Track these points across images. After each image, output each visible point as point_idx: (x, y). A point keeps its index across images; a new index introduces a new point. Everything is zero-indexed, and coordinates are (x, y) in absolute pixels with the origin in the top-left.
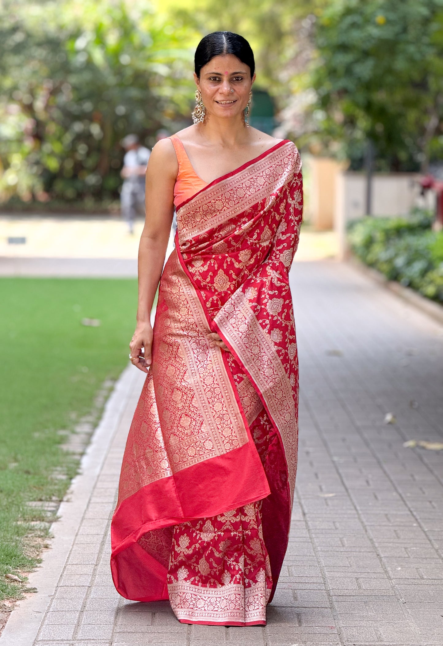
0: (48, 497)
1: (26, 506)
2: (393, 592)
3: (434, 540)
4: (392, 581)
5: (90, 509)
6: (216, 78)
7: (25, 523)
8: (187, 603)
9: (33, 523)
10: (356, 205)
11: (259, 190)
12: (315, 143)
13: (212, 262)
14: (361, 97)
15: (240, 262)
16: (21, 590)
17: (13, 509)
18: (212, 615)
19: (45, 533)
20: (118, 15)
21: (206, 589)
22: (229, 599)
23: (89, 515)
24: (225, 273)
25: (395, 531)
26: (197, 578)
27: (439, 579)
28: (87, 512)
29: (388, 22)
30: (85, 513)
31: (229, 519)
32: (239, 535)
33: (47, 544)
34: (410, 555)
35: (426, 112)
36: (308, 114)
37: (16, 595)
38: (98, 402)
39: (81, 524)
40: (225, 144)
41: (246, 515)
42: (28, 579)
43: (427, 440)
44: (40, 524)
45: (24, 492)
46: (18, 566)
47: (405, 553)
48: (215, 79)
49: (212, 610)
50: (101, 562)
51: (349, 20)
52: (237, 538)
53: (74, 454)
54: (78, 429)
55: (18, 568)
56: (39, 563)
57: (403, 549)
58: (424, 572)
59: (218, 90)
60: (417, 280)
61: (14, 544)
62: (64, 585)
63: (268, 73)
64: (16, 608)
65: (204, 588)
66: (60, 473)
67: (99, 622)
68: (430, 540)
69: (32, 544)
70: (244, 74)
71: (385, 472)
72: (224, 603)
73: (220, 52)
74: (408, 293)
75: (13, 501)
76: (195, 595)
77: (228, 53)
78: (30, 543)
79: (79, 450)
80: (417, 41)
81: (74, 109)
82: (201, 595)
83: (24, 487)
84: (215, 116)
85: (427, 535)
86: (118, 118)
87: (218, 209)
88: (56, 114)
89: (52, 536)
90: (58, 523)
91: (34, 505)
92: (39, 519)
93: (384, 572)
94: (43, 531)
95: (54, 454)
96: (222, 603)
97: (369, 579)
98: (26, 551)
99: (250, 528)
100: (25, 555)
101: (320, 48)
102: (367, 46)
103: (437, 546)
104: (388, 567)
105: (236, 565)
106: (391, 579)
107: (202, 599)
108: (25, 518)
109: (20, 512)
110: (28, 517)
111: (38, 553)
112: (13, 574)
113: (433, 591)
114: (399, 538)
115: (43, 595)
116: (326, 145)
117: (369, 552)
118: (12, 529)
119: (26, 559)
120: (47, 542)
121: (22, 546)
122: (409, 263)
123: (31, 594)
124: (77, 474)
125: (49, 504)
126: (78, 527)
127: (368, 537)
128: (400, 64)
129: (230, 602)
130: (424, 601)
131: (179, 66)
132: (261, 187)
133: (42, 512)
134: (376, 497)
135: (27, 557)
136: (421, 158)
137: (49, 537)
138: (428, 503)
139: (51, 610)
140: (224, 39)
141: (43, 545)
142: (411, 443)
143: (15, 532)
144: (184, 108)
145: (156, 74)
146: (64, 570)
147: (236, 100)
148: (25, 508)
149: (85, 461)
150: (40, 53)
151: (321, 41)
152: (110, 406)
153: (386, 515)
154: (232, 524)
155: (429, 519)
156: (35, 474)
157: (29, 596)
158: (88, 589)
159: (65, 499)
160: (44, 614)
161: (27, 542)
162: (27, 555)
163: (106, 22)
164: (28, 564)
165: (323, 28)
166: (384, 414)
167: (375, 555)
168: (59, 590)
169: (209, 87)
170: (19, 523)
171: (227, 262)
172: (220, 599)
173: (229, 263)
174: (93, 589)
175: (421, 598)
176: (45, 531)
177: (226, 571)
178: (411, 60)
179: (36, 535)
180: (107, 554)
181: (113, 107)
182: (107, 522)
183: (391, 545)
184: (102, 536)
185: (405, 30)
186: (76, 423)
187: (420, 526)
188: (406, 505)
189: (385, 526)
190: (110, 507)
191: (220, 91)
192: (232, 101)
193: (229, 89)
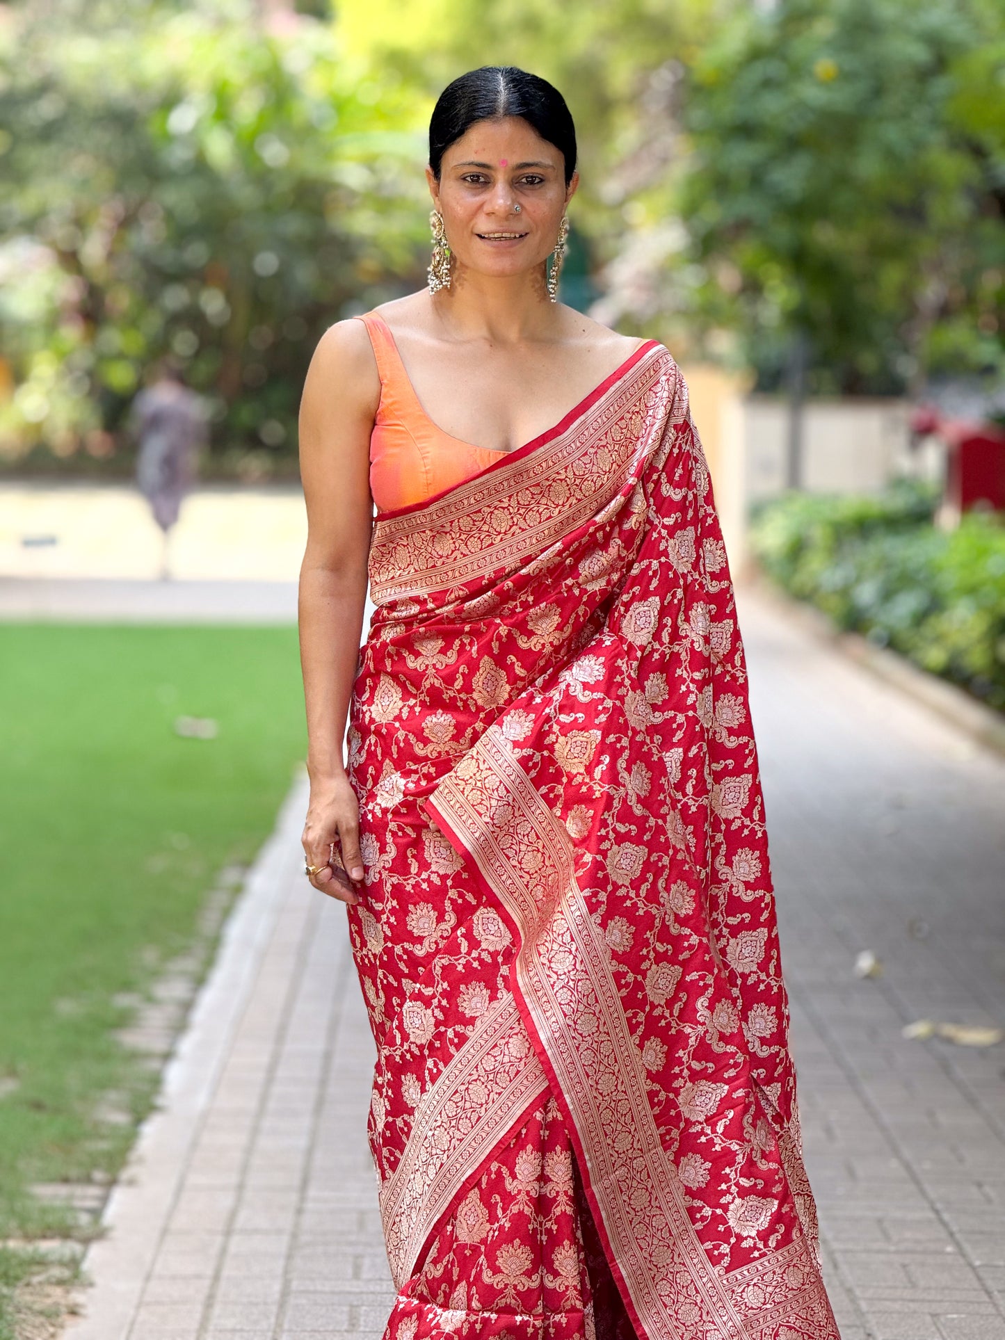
0: (83, 1172)
1: (31, 1196)
3: (999, 1291)
5: (182, 1205)
6: (478, 177)
7: (26, 1245)
9: (44, 1245)
10: (765, 467)
11: (602, 485)
12: (678, 332)
13: (466, 641)
14: (783, 233)
15: (530, 634)
19: (71, 1271)
23: (179, 1222)
24: (496, 665)
25: (904, 1266)
28: (174, 1214)
29: (845, 76)
30: (169, 1215)
31: (512, 1281)
32: (536, 1322)
33: (77, 1305)
34: (944, 1334)
35: (918, 269)
36: (664, 273)
38: (207, 924)
39: (159, 1246)
40: (495, 339)
41: (556, 1274)
43: (957, 1021)
44: (62, 1246)
45: (26, 1158)
47: (933, 1328)
48: (475, 179)
51: (760, 70)
52: (530, 1330)
53: (147, 1055)
54: (160, 991)
57: (928, 1318)
59: (481, 206)
60: (905, 634)
66: (118, 1107)
68: (989, 1293)
69: (39, 1306)
70: (546, 167)
71: (867, 1105)
73: (490, 113)
74: (887, 663)
77: (508, 113)
78: (35, 1302)
79: (159, 1045)
80: (903, 115)
81: (168, 258)
84: (475, 270)
85: (979, 1279)
86: (259, 281)
87: (498, 530)
88: (130, 269)
89: (89, 1282)
90: (103, 1244)
91: (49, 1194)
92: (59, 1233)
94: (67, 1265)
95: (104, 1057)
98: (23, 1326)
99: (567, 1308)
101: (691, 131)
102: (799, 125)
108: (28, 1231)
109: (14, 1216)
110: (34, 1229)
111: (52, 1331)
114: (914, 1286)
116: (700, 337)
117: (849, 1327)
120: (77, 1297)
121: (14, 1310)
122: (888, 595)
124: (154, 1109)
125: (84, 1192)
126: (152, 1255)
127: (842, 1284)
128: (868, 166)
131: (390, 168)
132: (606, 478)
133: (68, 1214)
134: (851, 1173)
136: (907, 367)
137: (81, 1284)
138: (974, 1190)
140: (502, 83)
141: (67, 1306)
142: (919, 1029)
144: (401, 260)
145: (338, 186)
147: (527, 234)
148: (29, 1202)
149: (175, 1075)
150: (97, 139)
151: (697, 115)
152: (235, 931)
153: (880, 1221)
154: (519, 1293)
155: (982, 1233)
156: (56, 1110)
159: (123, 1177)
161: (27, 1298)
163: (236, 76)
165: (699, 91)
166: (854, 953)
169: (461, 198)
170: (11, 1244)
171: (500, 637)
173: (505, 639)
176: (73, 1267)
178: (890, 155)
179: (51, 1277)
180: (220, 1331)
181: (250, 256)
182: (219, 1240)
183: (897, 1306)
184: (207, 1283)
185: (878, 91)
186: (156, 974)
187: (961, 1252)
188: (923, 1192)
189: (879, 1252)
190: (227, 1201)
191: (487, 208)
192: (515, 233)
193: (509, 203)
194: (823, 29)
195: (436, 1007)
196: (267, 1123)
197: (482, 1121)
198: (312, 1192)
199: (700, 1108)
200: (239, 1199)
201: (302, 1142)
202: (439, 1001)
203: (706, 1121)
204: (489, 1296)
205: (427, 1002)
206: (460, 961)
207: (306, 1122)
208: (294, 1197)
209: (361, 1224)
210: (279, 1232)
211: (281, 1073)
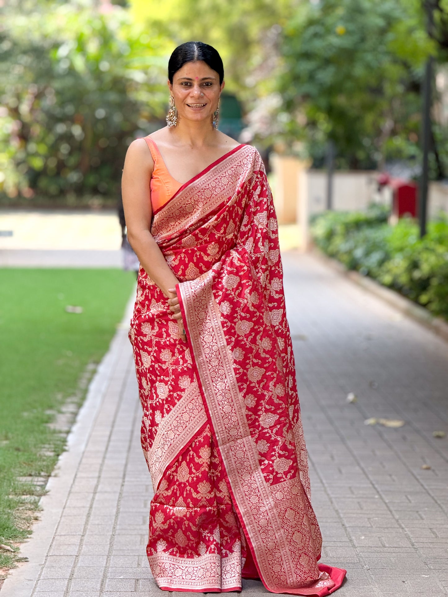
0: (37, 472)
1: (17, 481)
2: (358, 559)
3: (395, 511)
4: (357, 549)
5: (76, 484)
6: (187, 83)
7: (16, 497)
8: (166, 572)
9: (23, 497)
10: (317, 200)
11: (224, 189)
12: (280, 143)
13: (183, 256)
14: (323, 102)
15: (208, 255)
16: (13, 559)
17: (5, 484)
18: (190, 584)
19: (34, 506)
20: (97, 25)
21: (184, 559)
22: (205, 568)
23: (75, 489)
24: (195, 266)
25: (359, 503)
26: (175, 549)
27: (400, 547)
28: (73, 486)
29: (348, 33)
30: (71, 487)
31: (204, 496)
32: (214, 509)
33: (37, 517)
34: (372, 524)
35: (382, 115)
36: (273, 116)
37: (9, 564)
38: (82, 384)
39: (68, 497)
40: (193, 145)
41: (220, 491)
42: (19, 549)
43: (387, 418)
44: (31, 497)
45: (14, 468)
46: (10, 537)
47: (368, 523)
48: (186, 84)
49: (190, 579)
50: (87, 533)
51: (312, 30)
52: (212, 512)
53: (60, 432)
54: (64, 409)
55: (11, 539)
56: (30, 534)
57: (366, 520)
58: (385, 541)
59: (189, 94)
60: (375, 270)
61: (6, 516)
62: (53, 554)
63: (237, 79)
64: (8, 576)
65: (181, 559)
66: (48, 450)
67: (86, 589)
68: (391, 511)
69: (23, 517)
70: (213, 79)
71: (348, 448)
72: (201, 572)
73: (191, 59)
74: (367, 282)
75: (5, 476)
76: (173, 564)
77: (199, 59)
78: (21, 516)
79: (65, 429)
80: (374, 50)
81: (57, 111)
82: (178, 564)
83: (15, 463)
84: (186, 118)
85: (387, 506)
86: (97, 121)
87: (189, 212)
88: (41, 116)
89: (42, 509)
90: (46, 496)
91: (24, 480)
92: (29, 493)
93: (349, 541)
94: (33, 504)
95: (43, 432)
96: (199, 572)
97: (335, 548)
98: (18, 523)
99: (225, 503)
100: (16, 527)
101: (285, 56)
102: (329, 54)
103: (397, 517)
104: (353, 536)
105: (210, 536)
106: (356, 548)
107: (180, 568)
108: (17, 493)
109: (11, 487)
110: (19, 492)
111: (28, 525)
112: (5, 544)
113: (395, 559)
114: (362, 509)
115: (34, 564)
116: (290, 145)
117: (335, 522)
118: (5, 502)
119: (18, 530)
120: (37, 514)
121: (13, 518)
122: (367, 254)
123: (23, 563)
124: (64, 451)
125: (38, 479)
126: (65, 500)
127: (334, 508)
128: (359, 71)
129: (206, 570)
130: (387, 568)
131: (154, 73)
132: (226, 187)
133: (32, 486)
134: (340, 471)
135: (18, 529)
136: (378, 157)
137: (38, 510)
138: (388, 478)
139: (42, 578)
140: (195, 48)
141: (33, 517)
142: (371, 421)
143: (7, 505)
144: (159, 111)
145: (131, 80)
146: (53, 541)
147: (206, 104)
148: (16, 483)
149: (71, 439)
150: (26, 60)
151: (286, 49)
152: (93, 387)
153: (350, 488)
154: (207, 500)
155: (390, 491)
156: (25, 451)
157: (21, 565)
158: (75, 558)
159: (53, 474)
160: (36, 582)
161: (18, 514)
162: (19, 527)
163: (87, 31)
164: (20, 535)
165: (287, 38)
166: (346, 393)
167: (340, 525)
168: (48, 559)
169: (181, 91)
170: (11, 497)
171: (196, 256)
172: (197, 568)
173: (198, 257)
174: (81, 558)
175: (384, 565)
176: (35, 504)
177: (202, 542)
178: (368, 67)
179: (27, 508)
180: (93, 525)
181: (93, 110)
182: (92, 495)
183: (355, 515)
184: (88, 509)
185: (363, 39)
186: (62, 403)
187: (381, 498)
188: (368, 478)
189: (349, 498)
190: (95, 482)
191: (191, 95)
192: (202, 104)
193: (199, 93)
194: (340, 12)
195: (170, 385)
196: (108, 455)
197: (187, 428)
198: (126, 479)
199: (268, 423)
200: (98, 482)
201: (124, 462)
202: (171, 383)
203: (269, 428)
204: (196, 502)
205: (166, 383)
206: (179, 368)
207: (125, 455)
208: (120, 481)
209: (147, 490)
210: (115, 492)
211: (113, 438)
